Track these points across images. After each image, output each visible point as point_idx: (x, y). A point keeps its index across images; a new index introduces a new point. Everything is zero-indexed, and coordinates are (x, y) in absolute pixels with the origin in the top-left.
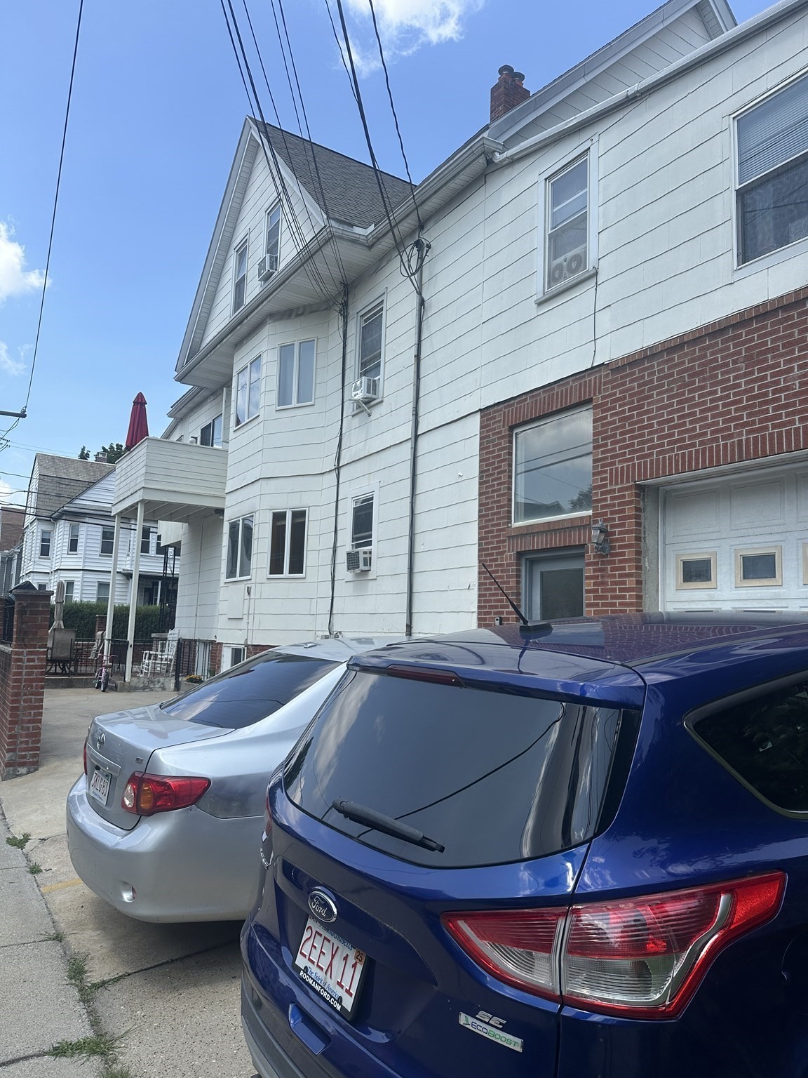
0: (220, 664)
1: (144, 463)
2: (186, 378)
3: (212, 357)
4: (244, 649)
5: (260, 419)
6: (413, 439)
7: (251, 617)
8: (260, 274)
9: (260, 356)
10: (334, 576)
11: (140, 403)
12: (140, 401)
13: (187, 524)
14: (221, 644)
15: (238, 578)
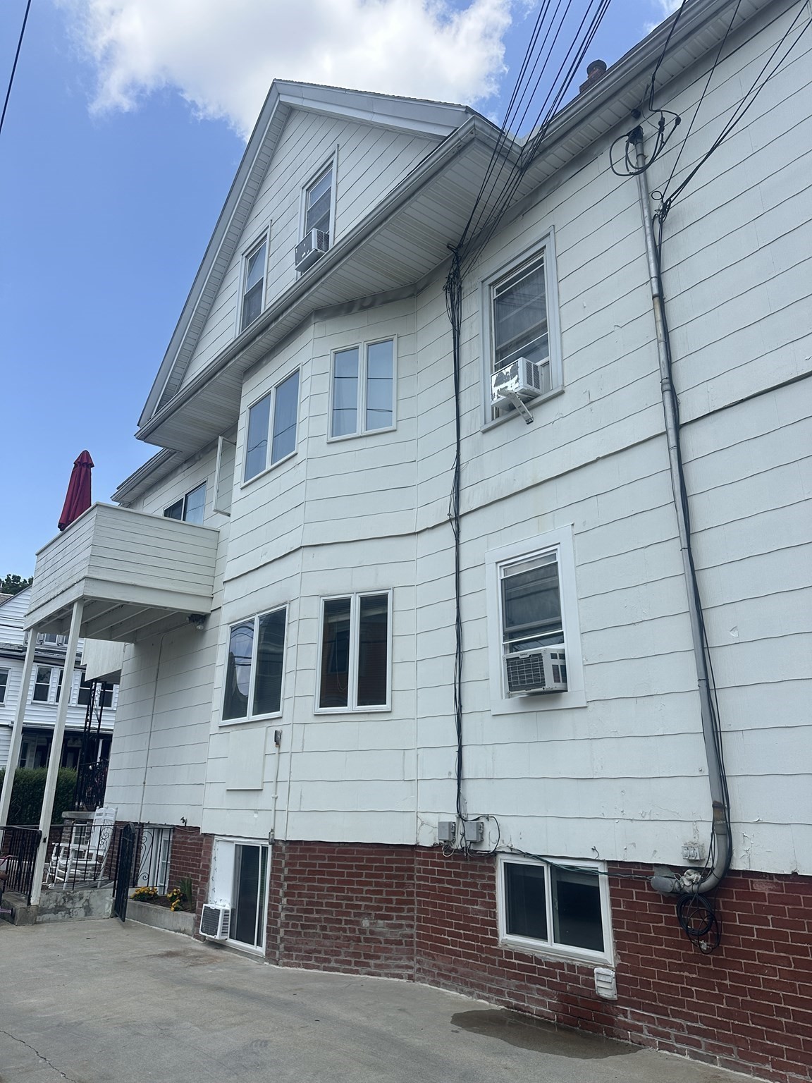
0: (208, 873)
1: (89, 542)
2: (155, 433)
3: (203, 395)
4: (265, 849)
5: (297, 459)
6: (671, 433)
7: (283, 788)
8: (298, 258)
9: (298, 370)
10: (461, 706)
11: (83, 465)
12: (85, 461)
13: (133, 644)
14: (210, 837)
15: (250, 717)
